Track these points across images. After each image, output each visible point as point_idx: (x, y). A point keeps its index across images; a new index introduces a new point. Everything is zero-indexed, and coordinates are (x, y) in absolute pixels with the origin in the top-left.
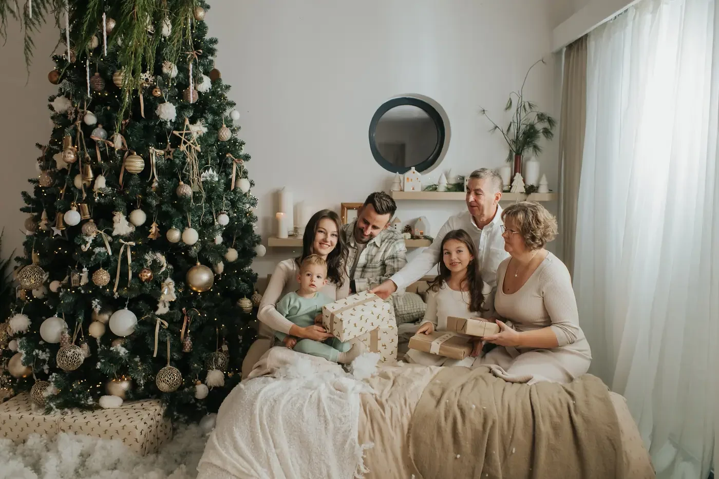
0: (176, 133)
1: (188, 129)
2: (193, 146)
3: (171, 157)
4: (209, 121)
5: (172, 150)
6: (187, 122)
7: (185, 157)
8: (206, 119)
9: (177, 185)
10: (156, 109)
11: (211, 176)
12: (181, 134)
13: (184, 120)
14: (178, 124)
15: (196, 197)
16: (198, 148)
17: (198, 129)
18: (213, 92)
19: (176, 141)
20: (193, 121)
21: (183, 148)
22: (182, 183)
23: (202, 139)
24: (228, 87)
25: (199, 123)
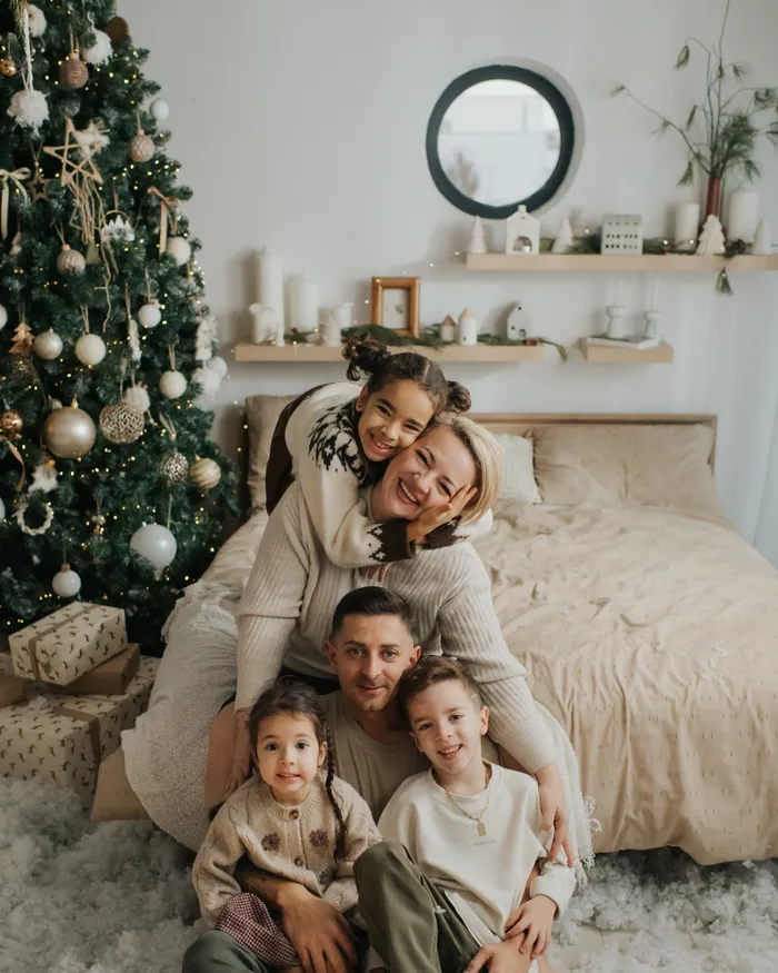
0: (50, 150)
1: (73, 141)
2: (86, 174)
3: (44, 196)
4: (112, 122)
5: (45, 182)
6: (71, 127)
7: (69, 195)
8: (106, 120)
9: (58, 251)
10: (8, 104)
11: (120, 231)
12: (61, 153)
13: (64, 124)
14: (53, 132)
15: (93, 273)
16: (97, 177)
17: (92, 139)
18: (116, 64)
19: (52, 166)
20: (81, 124)
21: (66, 178)
22: (67, 248)
23: (100, 159)
24: (143, 54)
25: (92, 127)
